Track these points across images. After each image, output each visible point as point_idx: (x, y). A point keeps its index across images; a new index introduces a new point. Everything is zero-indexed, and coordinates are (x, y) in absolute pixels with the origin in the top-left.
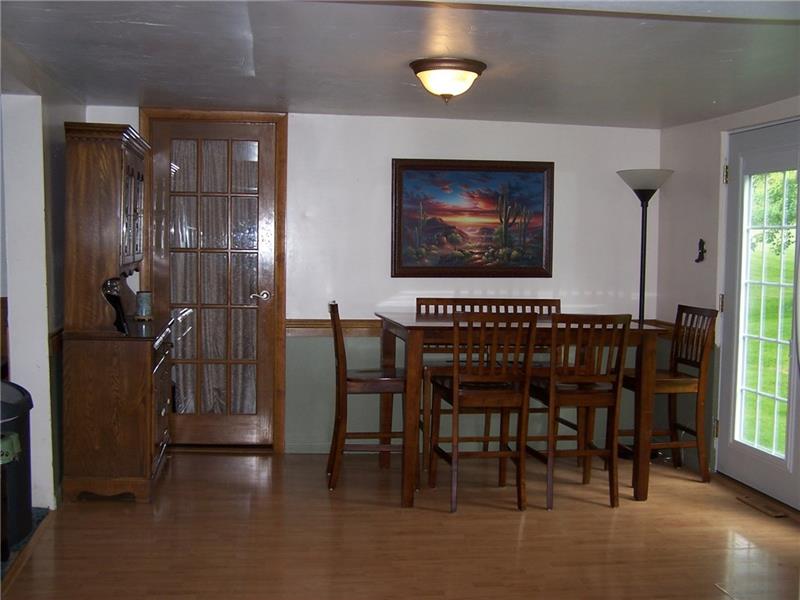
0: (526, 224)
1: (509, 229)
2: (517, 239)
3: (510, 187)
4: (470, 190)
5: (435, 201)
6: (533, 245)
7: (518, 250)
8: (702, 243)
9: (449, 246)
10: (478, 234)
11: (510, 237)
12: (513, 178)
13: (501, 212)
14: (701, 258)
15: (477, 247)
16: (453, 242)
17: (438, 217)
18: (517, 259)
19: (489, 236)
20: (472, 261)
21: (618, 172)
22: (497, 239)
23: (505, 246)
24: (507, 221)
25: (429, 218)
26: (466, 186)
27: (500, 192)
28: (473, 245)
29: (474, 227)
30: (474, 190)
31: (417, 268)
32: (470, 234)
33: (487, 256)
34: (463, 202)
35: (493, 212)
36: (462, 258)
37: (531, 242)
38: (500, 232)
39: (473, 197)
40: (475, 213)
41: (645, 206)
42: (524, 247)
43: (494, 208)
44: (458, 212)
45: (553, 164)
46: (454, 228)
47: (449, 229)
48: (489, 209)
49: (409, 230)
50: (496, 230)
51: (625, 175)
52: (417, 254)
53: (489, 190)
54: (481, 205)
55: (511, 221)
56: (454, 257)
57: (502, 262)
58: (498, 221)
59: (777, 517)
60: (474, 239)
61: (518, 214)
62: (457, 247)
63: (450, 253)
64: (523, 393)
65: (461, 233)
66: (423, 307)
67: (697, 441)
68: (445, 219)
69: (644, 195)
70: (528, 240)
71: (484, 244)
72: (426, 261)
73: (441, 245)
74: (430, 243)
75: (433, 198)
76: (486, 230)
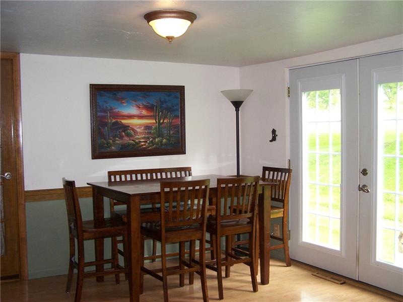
0: (171, 123)
1: (161, 126)
2: (166, 132)
3: (160, 101)
4: (138, 103)
5: (117, 110)
6: (175, 135)
7: (166, 139)
8: (274, 131)
9: (126, 138)
10: (143, 130)
11: (161, 131)
12: (162, 96)
13: (156, 116)
14: (274, 139)
15: (143, 138)
16: (128, 135)
17: (119, 120)
18: (166, 144)
19: (149, 131)
20: (140, 146)
21: (221, 92)
22: (154, 133)
23: (158, 137)
24: (159, 121)
25: (114, 121)
26: (135, 101)
27: (155, 104)
28: (140, 137)
29: (140, 126)
30: (140, 103)
31: (108, 152)
32: (138, 130)
33: (149, 144)
34: (133, 111)
35: (151, 116)
36: (134, 145)
37: (173, 133)
38: (156, 129)
39: (139, 107)
40: (141, 117)
41: (237, 110)
42: (170, 137)
43: (152, 114)
44: (130, 117)
45: (184, 86)
46: (129, 126)
47: (125, 128)
48: (149, 114)
49: (102, 129)
50: (153, 127)
51: (225, 93)
52: (107, 144)
53: (148, 103)
54: (144, 112)
55: (162, 121)
56: (130, 145)
57: (158, 146)
58: (154, 121)
59: (341, 284)
60: (141, 133)
61: (165, 118)
62: (131, 139)
63: (127, 142)
64: (203, 230)
65: (133, 130)
66: (113, 177)
67: (284, 244)
68: (124, 121)
69: (237, 104)
70: (171, 132)
71: (147, 136)
72: (113, 148)
73: (121, 137)
74: (116, 136)
75: (115, 108)
76: (148, 127)
